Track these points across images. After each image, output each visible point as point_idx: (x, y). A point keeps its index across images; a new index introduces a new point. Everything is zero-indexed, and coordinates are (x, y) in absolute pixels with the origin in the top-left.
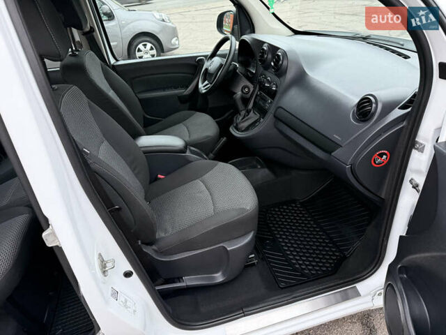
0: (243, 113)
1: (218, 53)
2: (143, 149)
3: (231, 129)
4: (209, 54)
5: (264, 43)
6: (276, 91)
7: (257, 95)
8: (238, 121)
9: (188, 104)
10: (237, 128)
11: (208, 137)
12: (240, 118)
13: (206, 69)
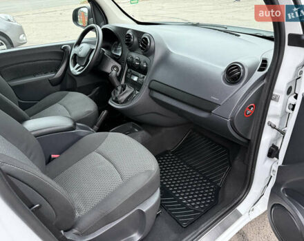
0: (120, 88)
1: (84, 40)
2: (33, 133)
3: (110, 103)
4: (75, 42)
5: (128, 29)
6: (146, 67)
7: (127, 72)
8: (116, 95)
9: (59, 86)
10: (117, 101)
11: (89, 112)
12: (118, 93)
13: (75, 55)
